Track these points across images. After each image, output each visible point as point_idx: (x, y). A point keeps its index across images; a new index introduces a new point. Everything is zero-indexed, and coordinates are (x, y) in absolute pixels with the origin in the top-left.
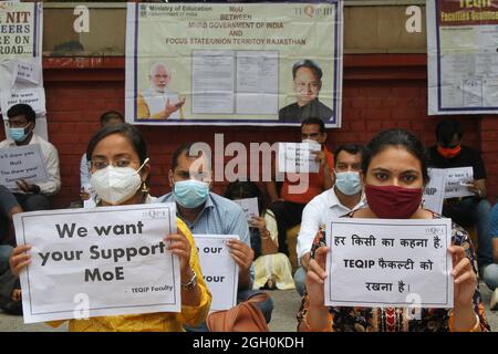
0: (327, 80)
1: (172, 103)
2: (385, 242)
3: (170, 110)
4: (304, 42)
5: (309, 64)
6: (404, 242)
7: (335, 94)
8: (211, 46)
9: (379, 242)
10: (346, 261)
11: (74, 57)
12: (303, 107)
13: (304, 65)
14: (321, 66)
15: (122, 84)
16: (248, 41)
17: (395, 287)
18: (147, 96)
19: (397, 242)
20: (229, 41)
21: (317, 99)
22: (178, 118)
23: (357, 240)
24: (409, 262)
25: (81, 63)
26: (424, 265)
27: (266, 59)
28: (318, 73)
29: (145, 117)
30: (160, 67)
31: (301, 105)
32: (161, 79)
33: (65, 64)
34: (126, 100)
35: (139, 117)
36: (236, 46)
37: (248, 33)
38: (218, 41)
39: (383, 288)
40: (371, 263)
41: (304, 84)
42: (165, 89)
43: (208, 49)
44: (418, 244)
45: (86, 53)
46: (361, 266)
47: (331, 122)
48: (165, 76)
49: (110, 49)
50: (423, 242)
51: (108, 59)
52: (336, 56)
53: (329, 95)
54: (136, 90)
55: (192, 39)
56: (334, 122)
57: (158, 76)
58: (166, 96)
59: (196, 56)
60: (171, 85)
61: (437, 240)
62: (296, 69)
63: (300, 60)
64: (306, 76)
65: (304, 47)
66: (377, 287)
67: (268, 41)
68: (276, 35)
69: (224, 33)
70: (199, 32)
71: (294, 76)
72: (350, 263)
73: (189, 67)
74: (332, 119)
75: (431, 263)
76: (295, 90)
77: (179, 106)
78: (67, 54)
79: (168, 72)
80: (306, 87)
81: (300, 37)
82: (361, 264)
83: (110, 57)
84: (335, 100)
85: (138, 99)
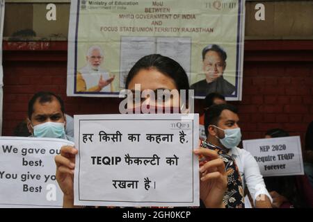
0: (231, 61)
1: (104, 79)
2: (131, 137)
3: (102, 84)
4: (212, 30)
5: (216, 48)
6: (150, 137)
7: (237, 73)
8: (137, 33)
9: (125, 137)
10: (94, 158)
11: (28, 42)
12: (210, 84)
13: (212, 49)
14: (226, 50)
15: (65, 63)
16: (166, 30)
17: (141, 184)
18: (84, 73)
19: (143, 137)
20: (151, 29)
21: (222, 76)
22: (109, 91)
23: (104, 136)
24: (156, 157)
25: (33, 46)
26: (170, 161)
27: (180, 44)
28: (223, 55)
29: (83, 90)
30: (95, 50)
31: (209, 81)
32: (96, 59)
33: (20, 47)
34: (68, 76)
35: (78, 90)
36: (157, 33)
37: (167, 23)
38: (142, 29)
39: (129, 186)
40: (118, 160)
41: (211, 64)
42: (99, 68)
43: (135, 35)
44: (164, 139)
45: (37, 38)
46: (108, 163)
47: (233, 96)
48: (99, 57)
49: (56, 36)
50: (168, 137)
51: (54, 44)
52: (238, 41)
53: (232, 73)
54: (76, 69)
55: (121, 28)
56: (236, 96)
57: (93, 57)
58: (99, 73)
59: (124, 41)
60: (103, 65)
61: (182, 135)
62: (205, 52)
63: (209, 45)
64: (213, 57)
65: (212, 34)
66: (123, 184)
67: (183, 30)
68: (189, 24)
69: (147, 23)
70: (127, 22)
71: (204, 58)
72: (97, 160)
73: (118, 51)
74: (234, 94)
75: (177, 158)
76: (204, 69)
77: (110, 81)
78: (22, 39)
79: (101, 54)
80: (213, 67)
81: (209, 26)
82: (108, 161)
83: (56, 41)
84: (237, 78)
85: (78, 75)
